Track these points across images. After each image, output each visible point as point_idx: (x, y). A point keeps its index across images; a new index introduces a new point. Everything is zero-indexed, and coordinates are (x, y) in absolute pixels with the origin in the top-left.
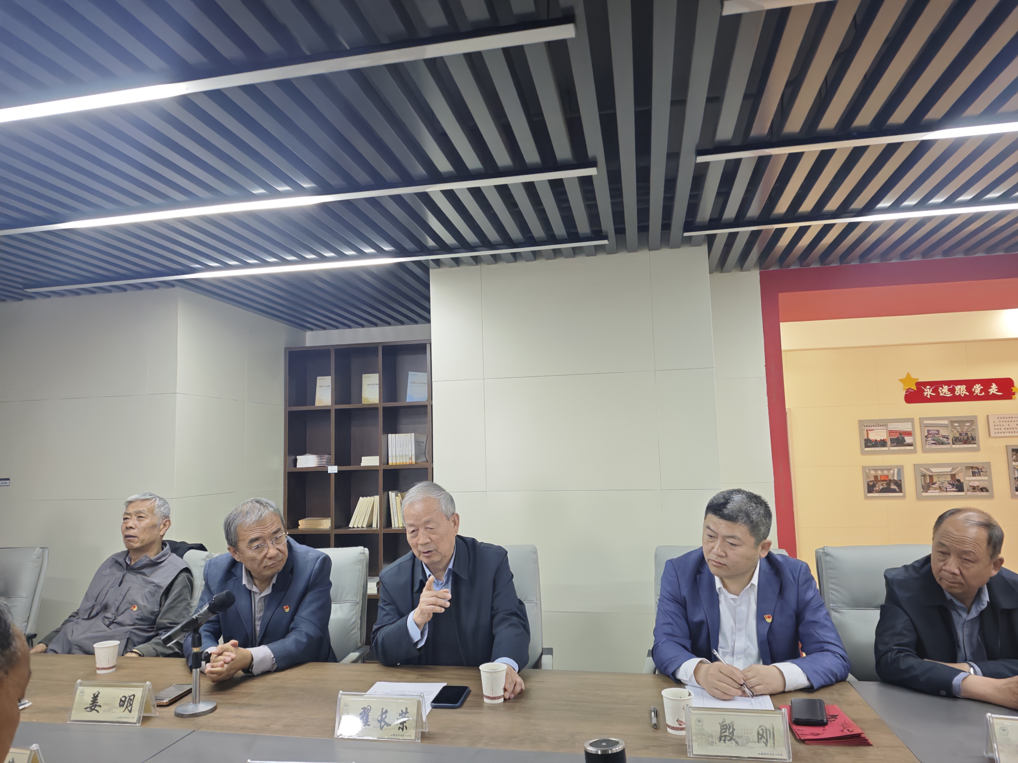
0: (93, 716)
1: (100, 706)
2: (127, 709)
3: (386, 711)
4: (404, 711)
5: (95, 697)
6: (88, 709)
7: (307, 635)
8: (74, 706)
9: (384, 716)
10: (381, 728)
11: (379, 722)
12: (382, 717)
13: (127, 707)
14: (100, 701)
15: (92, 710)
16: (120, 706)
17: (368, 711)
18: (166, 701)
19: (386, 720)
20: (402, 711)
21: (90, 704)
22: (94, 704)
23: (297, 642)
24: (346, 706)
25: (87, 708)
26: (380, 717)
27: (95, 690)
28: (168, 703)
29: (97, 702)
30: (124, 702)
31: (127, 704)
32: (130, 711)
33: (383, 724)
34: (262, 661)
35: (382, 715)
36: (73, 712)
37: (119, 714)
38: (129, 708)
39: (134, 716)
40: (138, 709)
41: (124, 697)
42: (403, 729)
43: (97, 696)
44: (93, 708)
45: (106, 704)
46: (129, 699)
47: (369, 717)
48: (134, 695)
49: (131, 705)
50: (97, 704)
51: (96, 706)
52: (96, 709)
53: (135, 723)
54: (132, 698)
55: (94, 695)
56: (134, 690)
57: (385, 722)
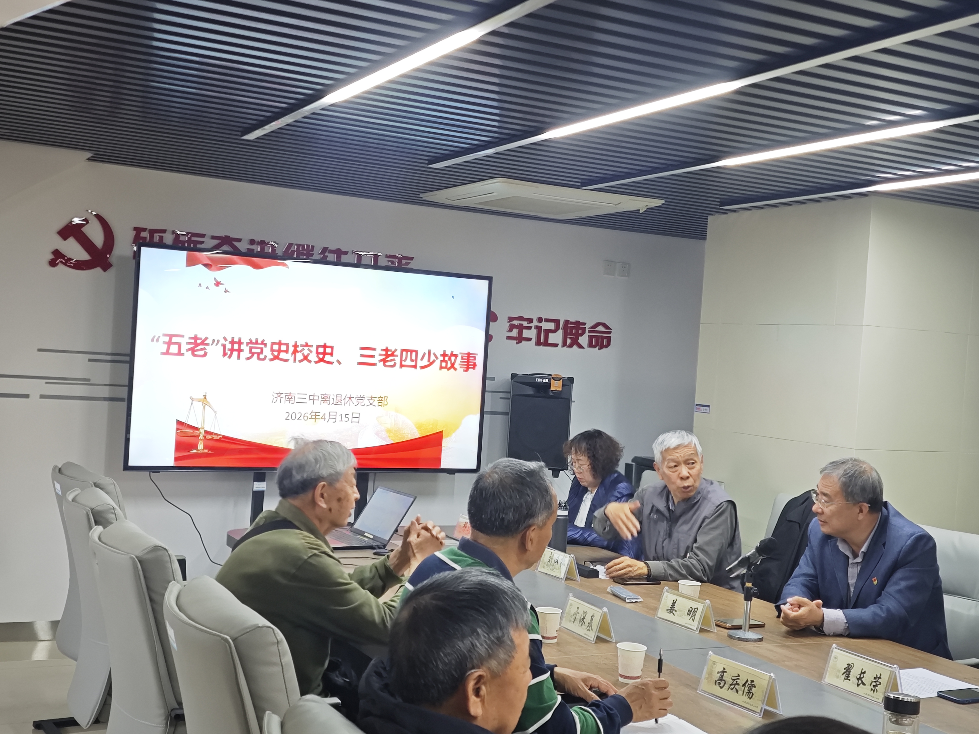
0: (670, 617)
1: (676, 611)
2: (691, 618)
3: (865, 672)
4: (878, 676)
5: (674, 603)
6: (669, 611)
7: (888, 610)
8: (661, 606)
9: (862, 676)
10: (858, 685)
11: (857, 680)
12: (860, 676)
13: (692, 617)
14: (676, 607)
15: (671, 612)
16: (688, 614)
17: (851, 667)
18: (728, 625)
19: (863, 679)
20: (877, 675)
21: (670, 608)
22: (672, 609)
23: (875, 614)
24: (835, 658)
25: (667, 610)
26: (859, 676)
27: (674, 597)
28: (730, 627)
29: (674, 607)
30: (691, 612)
31: (692, 615)
32: (693, 620)
33: (860, 682)
34: (834, 622)
35: (860, 674)
36: (660, 610)
37: (685, 620)
38: (693, 617)
39: (695, 625)
40: (698, 620)
41: (691, 608)
42: (874, 691)
43: (675, 602)
44: (672, 611)
45: (680, 611)
46: (694, 610)
47: (851, 673)
48: (697, 608)
49: (695, 615)
50: (675, 609)
51: (673, 610)
52: (673, 612)
53: (695, 630)
54: (696, 610)
55: (673, 601)
56: (699, 605)
57: (862, 681)
